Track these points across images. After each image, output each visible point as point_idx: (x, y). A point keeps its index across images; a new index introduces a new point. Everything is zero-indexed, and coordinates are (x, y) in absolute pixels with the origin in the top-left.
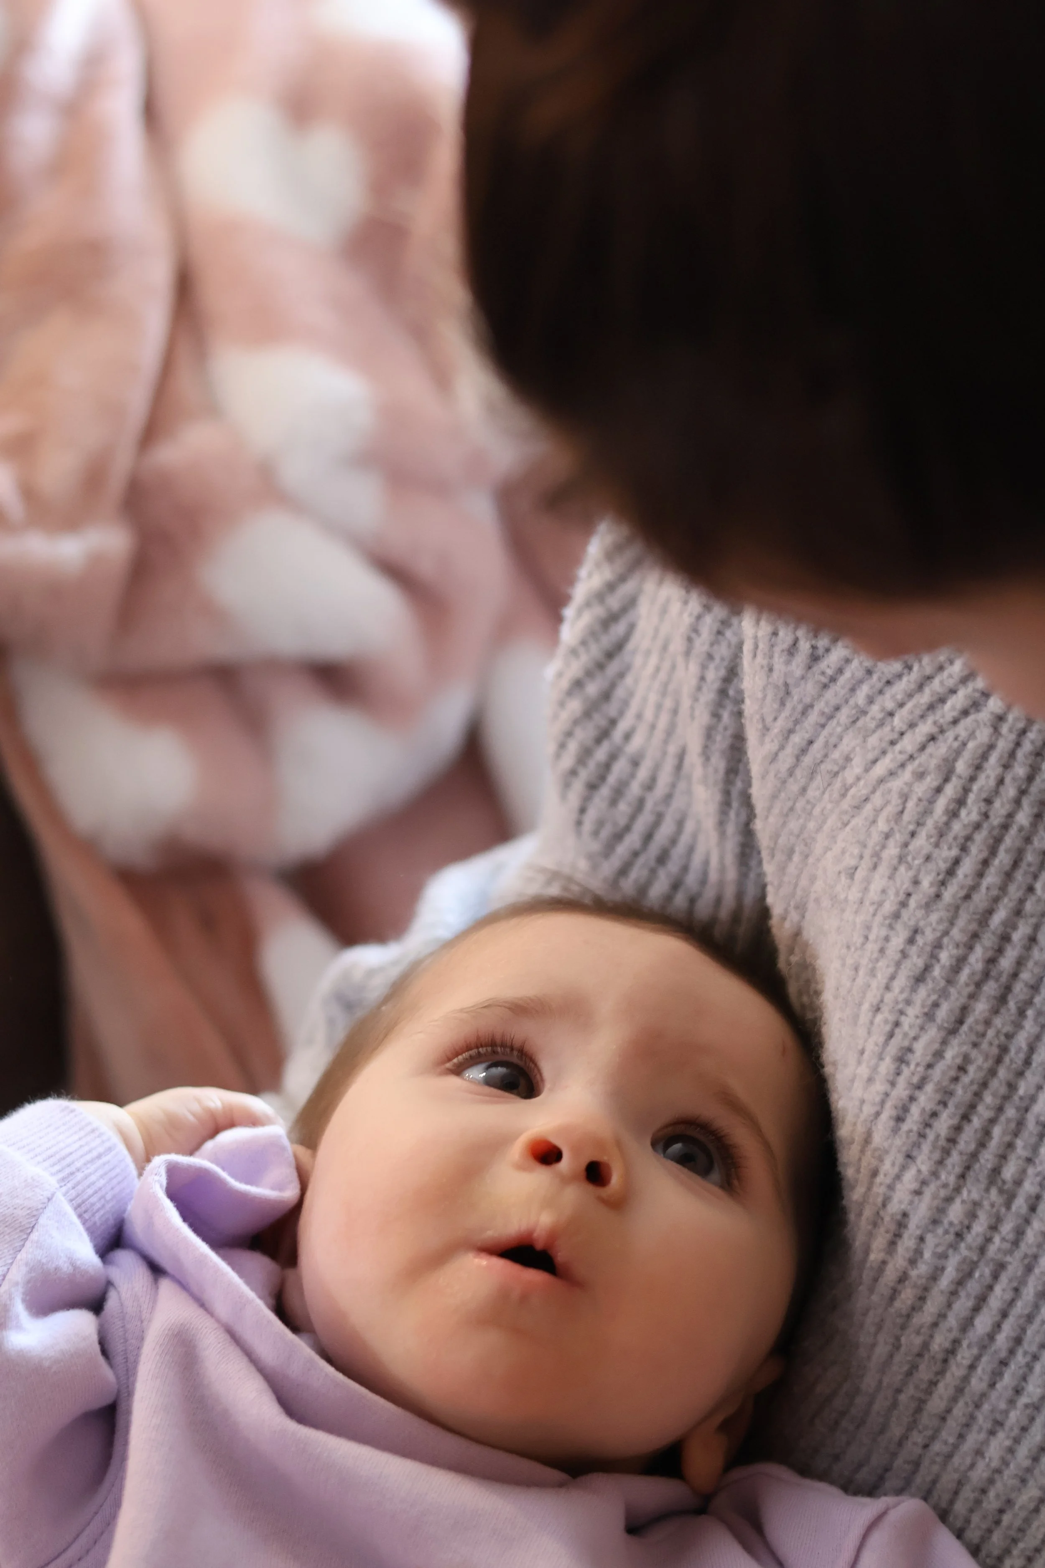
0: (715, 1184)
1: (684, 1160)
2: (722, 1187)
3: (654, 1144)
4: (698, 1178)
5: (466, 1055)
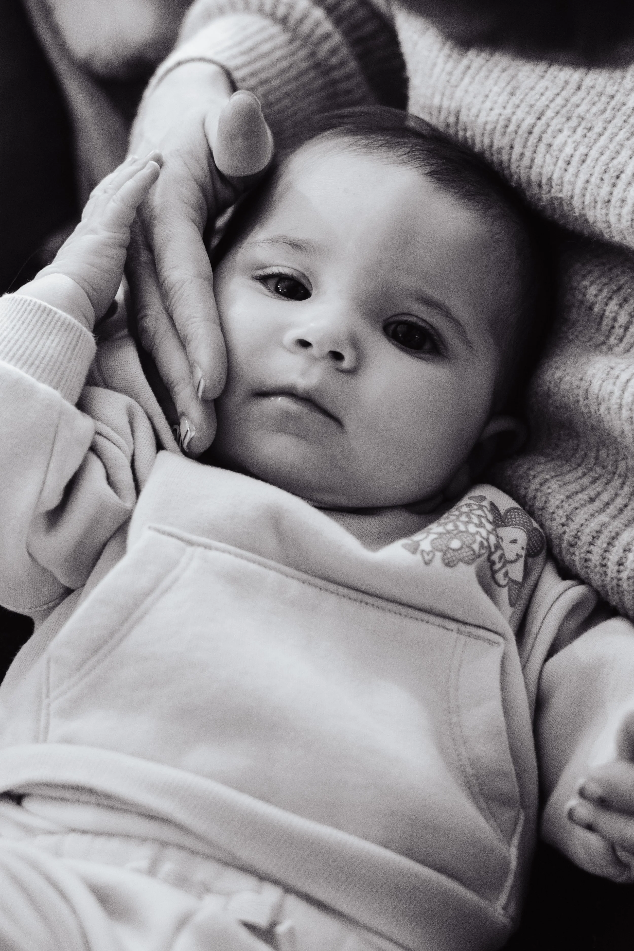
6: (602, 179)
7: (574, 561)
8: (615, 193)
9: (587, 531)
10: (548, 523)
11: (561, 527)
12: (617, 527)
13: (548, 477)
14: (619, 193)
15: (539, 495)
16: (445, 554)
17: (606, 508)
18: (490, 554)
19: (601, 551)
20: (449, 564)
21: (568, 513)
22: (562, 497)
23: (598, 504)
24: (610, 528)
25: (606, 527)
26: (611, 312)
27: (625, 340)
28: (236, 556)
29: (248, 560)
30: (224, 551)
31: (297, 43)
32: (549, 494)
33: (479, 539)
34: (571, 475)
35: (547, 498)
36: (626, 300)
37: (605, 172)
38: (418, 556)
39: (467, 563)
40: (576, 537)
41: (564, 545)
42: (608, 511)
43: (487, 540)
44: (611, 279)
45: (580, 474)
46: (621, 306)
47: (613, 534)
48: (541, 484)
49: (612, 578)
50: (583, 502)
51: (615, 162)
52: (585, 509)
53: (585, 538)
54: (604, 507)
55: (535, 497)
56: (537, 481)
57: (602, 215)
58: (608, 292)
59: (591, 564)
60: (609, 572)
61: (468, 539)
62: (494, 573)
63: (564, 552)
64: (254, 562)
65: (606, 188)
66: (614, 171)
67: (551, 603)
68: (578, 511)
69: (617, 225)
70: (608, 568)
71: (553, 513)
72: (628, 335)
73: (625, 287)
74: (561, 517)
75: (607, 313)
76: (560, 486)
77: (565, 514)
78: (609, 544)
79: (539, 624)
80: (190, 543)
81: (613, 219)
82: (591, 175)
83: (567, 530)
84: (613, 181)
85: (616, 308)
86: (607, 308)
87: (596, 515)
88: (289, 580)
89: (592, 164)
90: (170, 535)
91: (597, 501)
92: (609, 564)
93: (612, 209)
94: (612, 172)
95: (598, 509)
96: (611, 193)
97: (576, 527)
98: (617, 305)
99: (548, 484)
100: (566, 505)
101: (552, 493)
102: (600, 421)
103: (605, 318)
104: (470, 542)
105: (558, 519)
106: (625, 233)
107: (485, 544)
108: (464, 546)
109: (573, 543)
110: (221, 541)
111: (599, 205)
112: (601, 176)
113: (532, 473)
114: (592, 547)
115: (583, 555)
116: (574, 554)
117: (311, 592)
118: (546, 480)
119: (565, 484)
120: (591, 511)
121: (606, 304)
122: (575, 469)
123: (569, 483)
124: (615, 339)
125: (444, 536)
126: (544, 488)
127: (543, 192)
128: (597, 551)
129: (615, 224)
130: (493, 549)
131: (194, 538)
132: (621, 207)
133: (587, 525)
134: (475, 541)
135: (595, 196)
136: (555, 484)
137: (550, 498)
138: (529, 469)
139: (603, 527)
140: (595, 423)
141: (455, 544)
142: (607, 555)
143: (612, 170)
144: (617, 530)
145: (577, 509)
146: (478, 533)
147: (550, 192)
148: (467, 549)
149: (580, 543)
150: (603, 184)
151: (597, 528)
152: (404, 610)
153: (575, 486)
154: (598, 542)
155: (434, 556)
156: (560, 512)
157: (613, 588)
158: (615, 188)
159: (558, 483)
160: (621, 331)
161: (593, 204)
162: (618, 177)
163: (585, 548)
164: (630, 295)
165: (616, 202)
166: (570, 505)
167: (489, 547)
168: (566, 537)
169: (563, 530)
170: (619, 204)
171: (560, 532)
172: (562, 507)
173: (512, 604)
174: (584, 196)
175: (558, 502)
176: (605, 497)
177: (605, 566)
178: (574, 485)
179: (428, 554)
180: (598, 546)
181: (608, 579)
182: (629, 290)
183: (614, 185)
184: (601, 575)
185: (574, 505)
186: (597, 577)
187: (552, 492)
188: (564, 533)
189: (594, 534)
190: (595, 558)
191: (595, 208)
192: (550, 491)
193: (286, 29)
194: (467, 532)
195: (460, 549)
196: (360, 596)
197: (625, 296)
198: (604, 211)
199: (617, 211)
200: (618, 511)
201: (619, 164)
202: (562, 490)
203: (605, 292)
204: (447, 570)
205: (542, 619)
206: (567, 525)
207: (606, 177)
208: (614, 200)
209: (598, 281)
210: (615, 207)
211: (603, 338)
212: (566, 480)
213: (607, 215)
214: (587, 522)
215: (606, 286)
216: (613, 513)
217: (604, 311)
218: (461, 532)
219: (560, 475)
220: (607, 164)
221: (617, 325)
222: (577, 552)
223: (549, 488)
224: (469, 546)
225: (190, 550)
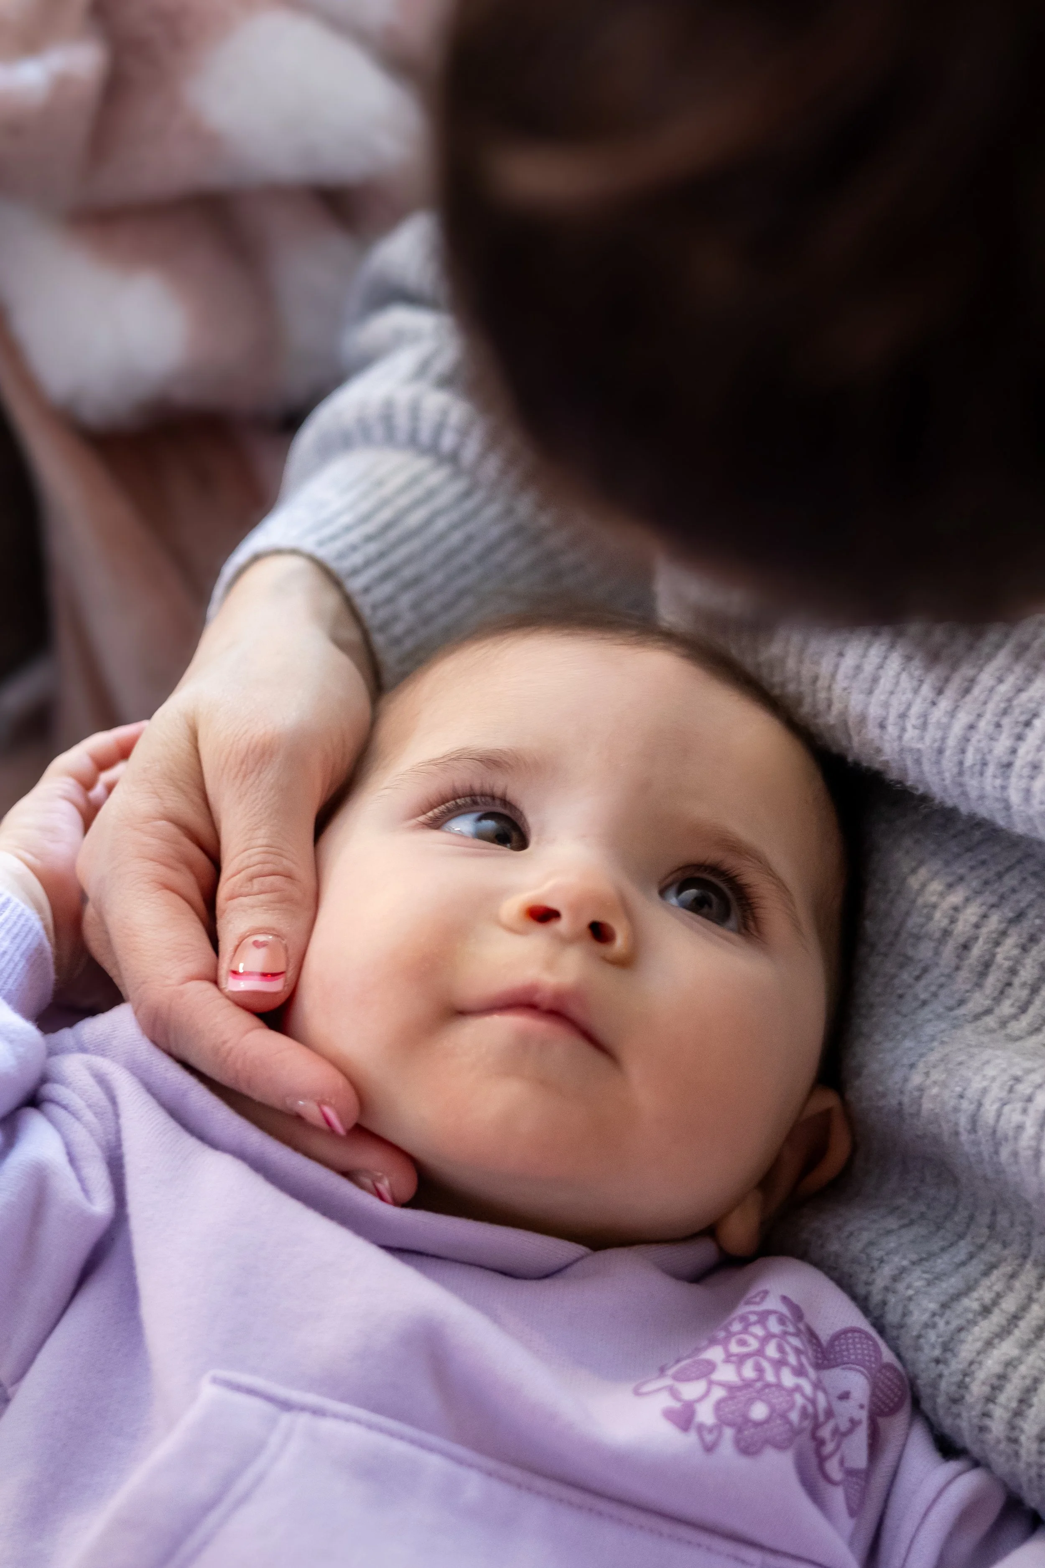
0: (732, 930)
1: (697, 906)
2: (739, 932)
3: (662, 893)
4: (713, 926)
5: (442, 808)
6: (998, 725)
7: (959, 1429)
8: (1021, 751)
9: (981, 1375)
10: (909, 1355)
11: (933, 1365)
12: (1033, 1367)
13: (905, 1263)
14: (1028, 753)
15: (892, 1299)
16: (740, 1431)
17: (1012, 1326)
18: (817, 1426)
19: (1006, 1415)
20: (747, 1449)
21: (945, 1339)
22: (933, 1306)
23: (997, 1318)
24: (1023, 1369)
25: (1015, 1367)
26: (1006, 959)
27: (1032, 1011)
28: (370, 1426)
29: (392, 1434)
30: (348, 1419)
31: (479, 496)
32: (910, 1299)
33: (799, 1400)
34: (946, 1257)
35: (905, 1307)
36: (1033, 939)
37: (1005, 712)
38: (692, 1438)
39: (780, 1447)
40: (962, 1385)
41: (941, 1400)
42: (1017, 1332)
43: (813, 1402)
44: (1002, 897)
45: (962, 1256)
46: (1024, 949)
47: (1028, 1382)
48: (895, 1279)
49: (1029, 1465)
50: (970, 1316)
51: (1024, 696)
52: (976, 1329)
53: (977, 1389)
54: (1009, 1325)
55: (884, 1303)
56: (887, 1271)
57: (994, 787)
58: (1000, 922)
59: (990, 1438)
60: (1023, 1452)
61: (780, 1401)
62: (822, 1460)
63: (941, 1412)
64: (402, 1437)
65: (1003, 743)
66: (1022, 713)
67: (922, 1511)
68: (963, 1335)
69: (1022, 808)
70: (1021, 1445)
71: (919, 1336)
72: (1038, 1002)
73: (1032, 913)
74: (933, 1347)
75: (999, 958)
76: (929, 1283)
77: (940, 1340)
78: (1021, 1401)
79: (903, 1551)
80: (286, 1406)
81: (1015, 797)
82: (979, 716)
83: (946, 1372)
84: (1018, 730)
85: (1016, 952)
86: (999, 950)
87: (996, 1341)
88: (463, 1472)
89: (982, 698)
90: (251, 1391)
91: (996, 1311)
92: (1023, 1438)
93: (1013, 780)
94: (1019, 716)
95: (997, 1329)
96: (1014, 751)
97: (961, 1367)
98: (1017, 946)
99: (907, 1279)
100: (941, 1323)
101: (915, 1298)
102: (999, 1171)
103: (994, 968)
104: (785, 1406)
105: (927, 1349)
106: (1037, 822)
107: (810, 1409)
108: (775, 1415)
109: (957, 1396)
110: (343, 1399)
111: (990, 770)
112: (996, 719)
113: (877, 1254)
114: (991, 1406)
115: (975, 1421)
116: (959, 1415)
117: (502, 1493)
118: (903, 1270)
119: (937, 1278)
120: (986, 1335)
121: (997, 944)
122: (952, 1245)
123: (945, 1274)
124: (1012, 1005)
125: (739, 1394)
126: (900, 1287)
127: (886, 737)
128: (1000, 1413)
129: (1019, 806)
130: (822, 1418)
131: (295, 1395)
132: (1032, 778)
133: (980, 1363)
134: (792, 1406)
135: (984, 754)
136: (920, 1278)
137: (912, 1306)
138: (871, 1243)
139: (1010, 1369)
140: (990, 1174)
141: (759, 1411)
142: (1019, 1422)
143: (1017, 711)
144: (1035, 1373)
145: (960, 1329)
146: (798, 1388)
147: (900, 738)
148: (778, 1422)
149: (969, 1399)
150: (1000, 733)
151: (998, 1369)
152: (666, 1527)
153: (953, 1283)
154: (1002, 1398)
155: (720, 1435)
156: (932, 1336)
157: (1030, 1481)
158: (1020, 743)
159: (926, 1276)
160: (1025, 993)
161: (977, 768)
162: (1028, 724)
163: (978, 1409)
164: (1040, 929)
165: (1023, 767)
166: (948, 1323)
167: (815, 1416)
168: (943, 1385)
169: (937, 1372)
170: (1026, 772)
171: (933, 1376)
172: (934, 1326)
173: (853, 1513)
174: (963, 751)
175: (925, 1317)
176: (1009, 1304)
177: (1015, 1441)
178: (953, 1280)
179: (711, 1430)
180: (1001, 1405)
181: (1022, 1465)
182: (1038, 922)
183: (1020, 738)
184: (1008, 1459)
185: (955, 1324)
186: (1002, 1460)
187: (914, 1295)
188: (940, 1376)
189: (995, 1381)
190: (997, 1427)
191: (982, 774)
192: (910, 1292)
193: (457, 472)
194: (779, 1386)
195: (767, 1421)
196: (589, 1500)
197: (1032, 931)
198: (998, 782)
199: (1023, 784)
200: (1034, 1333)
201: (1031, 700)
202: (934, 1291)
203: (994, 922)
204: (744, 1462)
205: (908, 1542)
206: (946, 1362)
207: (1006, 721)
208: (1018, 763)
209: (979, 900)
210: (1021, 777)
211: (988, 1003)
212: (938, 1270)
213: (1004, 788)
214: (981, 1358)
215: (993, 910)
216: (1026, 1337)
217: (994, 955)
218: (768, 1385)
219: (926, 1259)
220: (1009, 700)
221: (1017, 982)
222: (965, 1415)
223: (909, 1287)
224: (784, 1416)
225: (286, 1418)
